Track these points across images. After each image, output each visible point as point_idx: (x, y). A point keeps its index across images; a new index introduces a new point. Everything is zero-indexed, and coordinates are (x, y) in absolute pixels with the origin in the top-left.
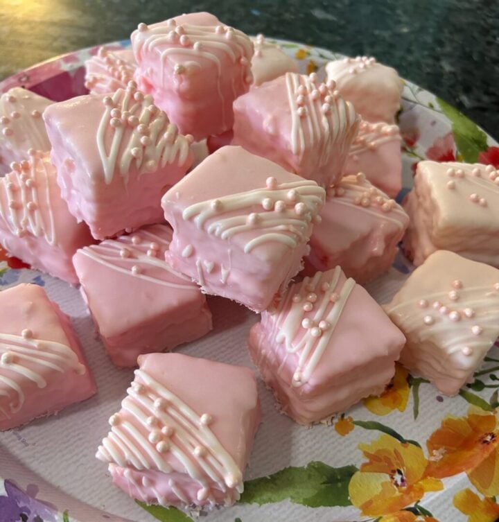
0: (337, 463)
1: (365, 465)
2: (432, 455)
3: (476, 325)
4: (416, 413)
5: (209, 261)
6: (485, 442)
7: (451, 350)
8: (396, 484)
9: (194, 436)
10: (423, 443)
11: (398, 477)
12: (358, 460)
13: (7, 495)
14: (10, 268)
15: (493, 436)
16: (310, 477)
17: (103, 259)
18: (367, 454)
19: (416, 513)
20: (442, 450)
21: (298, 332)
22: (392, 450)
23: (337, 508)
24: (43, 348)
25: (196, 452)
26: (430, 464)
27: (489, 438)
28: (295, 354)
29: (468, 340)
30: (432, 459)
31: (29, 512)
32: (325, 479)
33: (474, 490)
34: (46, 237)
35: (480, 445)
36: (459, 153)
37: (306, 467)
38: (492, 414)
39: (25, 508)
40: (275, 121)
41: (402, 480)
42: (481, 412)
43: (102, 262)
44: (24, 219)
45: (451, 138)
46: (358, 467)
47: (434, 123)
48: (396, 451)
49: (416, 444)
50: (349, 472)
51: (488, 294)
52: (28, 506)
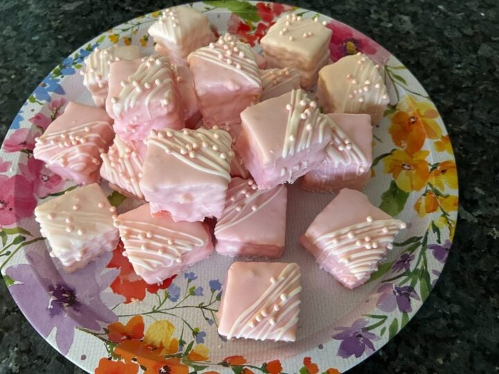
0: (387, 187)
1: (394, 176)
2: (402, 147)
3: (375, 84)
4: (379, 140)
5: (296, 165)
6: (413, 122)
7: (379, 102)
8: (409, 170)
9: (375, 229)
10: (395, 147)
11: (406, 167)
12: (390, 177)
13: (342, 341)
14: (167, 289)
15: (414, 118)
16: (388, 202)
17: (233, 222)
18: (389, 172)
19: (435, 168)
20: (403, 142)
21: (342, 154)
22: (392, 161)
23: (408, 200)
24: (287, 275)
25: (385, 231)
26: (406, 150)
27: (413, 120)
28: (352, 163)
29: (380, 93)
30: (405, 148)
31: (357, 332)
32: (392, 196)
33: (436, 140)
34: (197, 245)
35: (413, 126)
36: (246, 20)
37: (382, 201)
38: (397, 111)
39: (354, 334)
40: (234, 82)
41: (408, 166)
42: (392, 115)
43: (236, 223)
44: (176, 251)
45: (235, 16)
46: (393, 179)
47: (219, 16)
48: (393, 160)
49: (394, 150)
50: (394, 185)
51: (362, 68)
52: (354, 332)
